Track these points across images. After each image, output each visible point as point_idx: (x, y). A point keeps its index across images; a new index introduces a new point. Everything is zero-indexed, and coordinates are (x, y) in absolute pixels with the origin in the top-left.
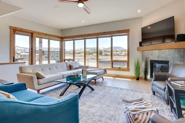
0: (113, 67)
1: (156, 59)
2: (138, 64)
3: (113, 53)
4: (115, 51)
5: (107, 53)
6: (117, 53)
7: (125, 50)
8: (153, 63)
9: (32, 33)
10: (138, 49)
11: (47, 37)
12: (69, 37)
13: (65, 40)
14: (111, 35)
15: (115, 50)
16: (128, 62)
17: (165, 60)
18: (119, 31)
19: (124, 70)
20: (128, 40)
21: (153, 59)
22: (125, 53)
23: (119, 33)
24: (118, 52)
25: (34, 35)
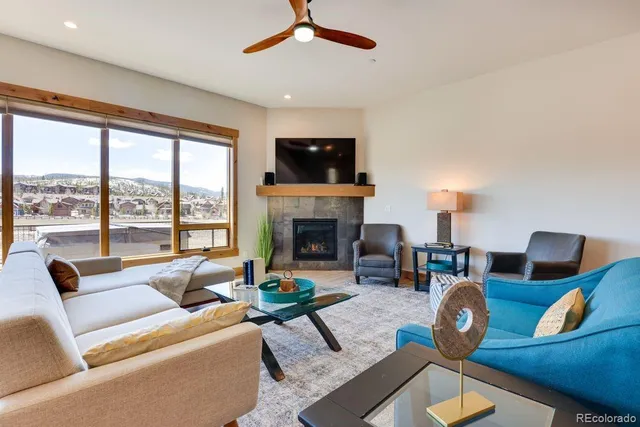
10: (259, 192)
14: (175, 133)
20: (236, 161)
21: (302, 217)
23: (209, 133)
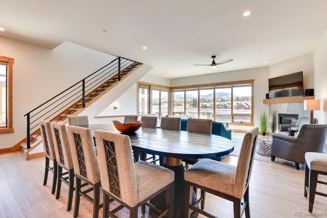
0: (233, 122)
1: (286, 112)
2: (264, 118)
3: (217, 104)
4: (219, 100)
5: (205, 104)
6: (222, 103)
7: (237, 99)
8: (281, 117)
9: (150, 86)
11: (159, 88)
12: (180, 88)
13: (174, 90)
14: (231, 86)
15: (219, 98)
16: (252, 116)
17: (294, 113)
18: (241, 81)
19: (247, 124)
20: (253, 91)
21: (282, 113)
22: (238, 104)
23: (241, 84)
24: (224, 101)
25: (152, 87)
